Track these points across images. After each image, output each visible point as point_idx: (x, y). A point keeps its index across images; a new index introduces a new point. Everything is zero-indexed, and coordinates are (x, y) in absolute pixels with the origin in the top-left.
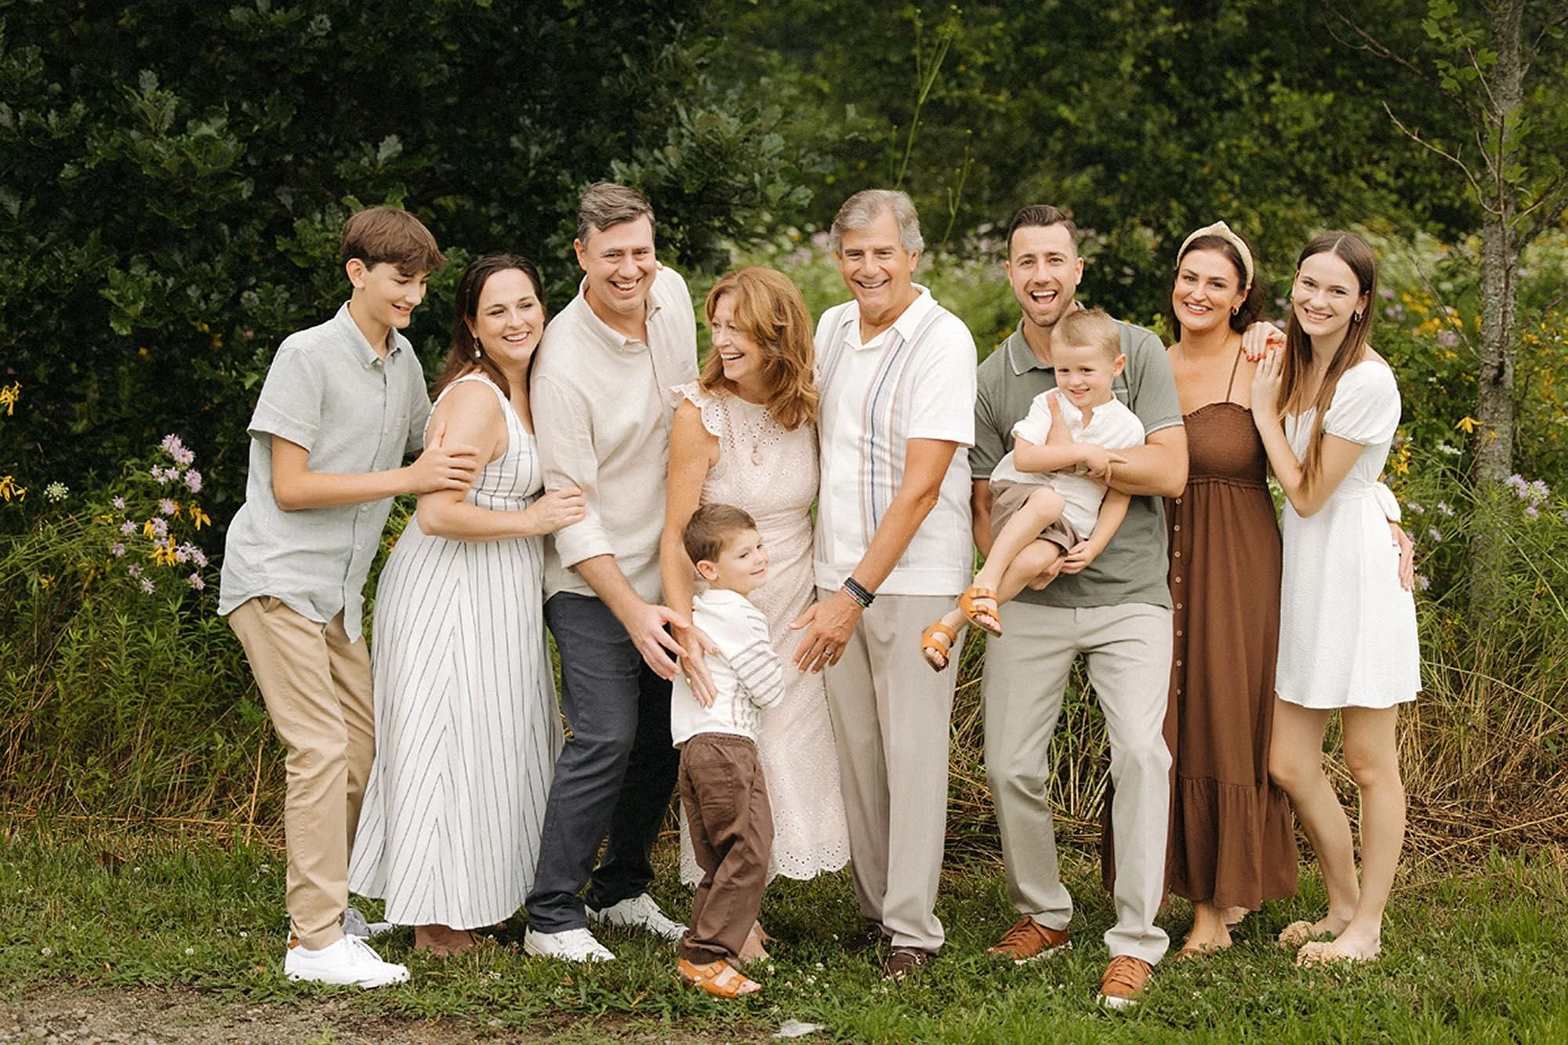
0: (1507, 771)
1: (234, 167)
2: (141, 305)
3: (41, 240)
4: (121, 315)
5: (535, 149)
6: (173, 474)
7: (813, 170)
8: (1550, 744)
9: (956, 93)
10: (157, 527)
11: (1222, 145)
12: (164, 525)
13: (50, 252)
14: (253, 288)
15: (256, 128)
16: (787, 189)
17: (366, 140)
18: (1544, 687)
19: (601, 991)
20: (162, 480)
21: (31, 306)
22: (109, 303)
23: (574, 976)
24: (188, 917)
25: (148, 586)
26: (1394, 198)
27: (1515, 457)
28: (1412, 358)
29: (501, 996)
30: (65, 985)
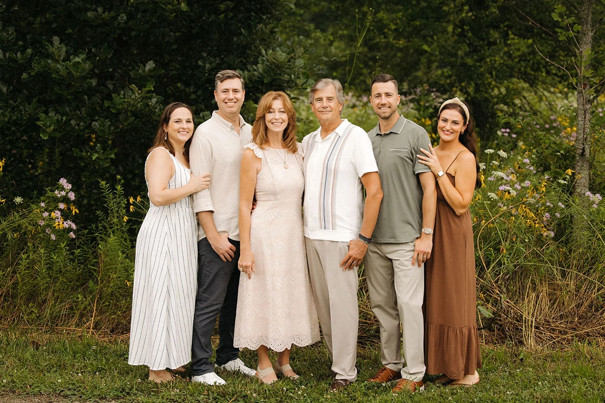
0: (583, 308)
1: (88, 74)
2: (52, 128)
3: (15, 102)
4: (44, 132)
5: (208, 66)
6: (63, 193)
7: (319, 72)
8: (599, 297)
9: (383, 40)
10: (57, 214)
11: (488, 60)
12: (59, 213)
13: (18, 107)
14: (96, 121)
15: (98, 58)
16: (305, 80)
17: (141, 62)
18: (598, 276)
19: (218, 397)
20: (59, 196)
21: (11, 128)
22: (40, 127)
23: (208, 391)
24: (61, 367)
25: (53, 237)
26: (558, 79)
27: (590, 184)
28: (549, 145)
29: (179, 398)
30: (11, 394)
